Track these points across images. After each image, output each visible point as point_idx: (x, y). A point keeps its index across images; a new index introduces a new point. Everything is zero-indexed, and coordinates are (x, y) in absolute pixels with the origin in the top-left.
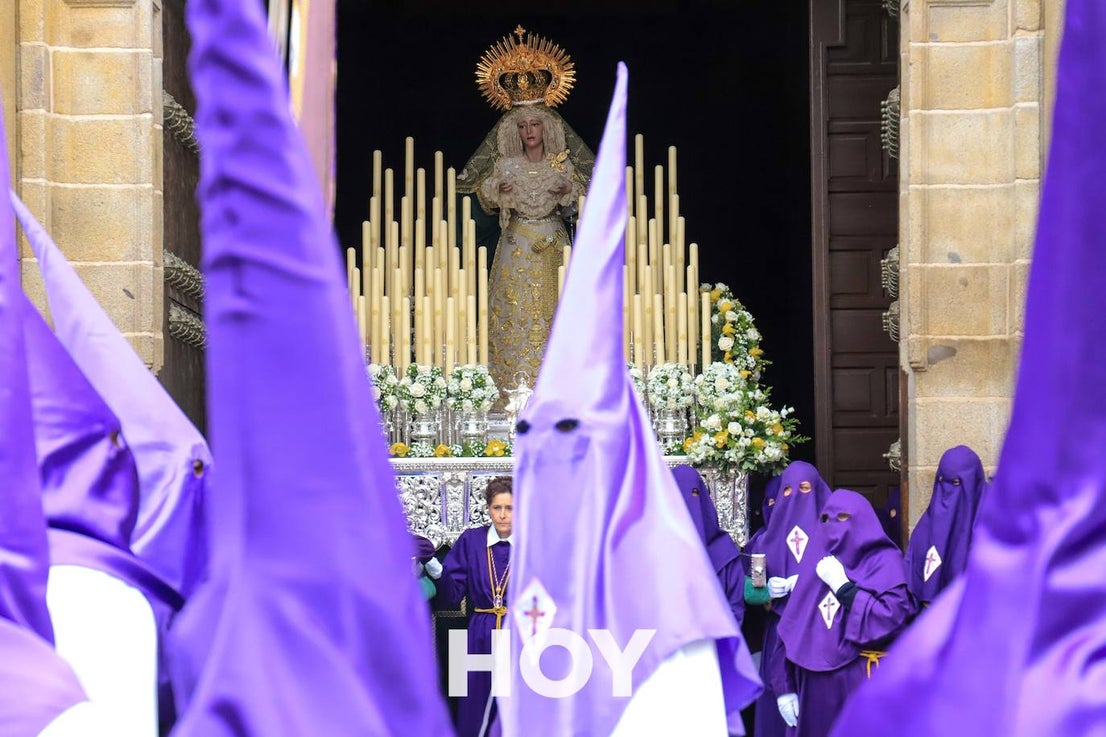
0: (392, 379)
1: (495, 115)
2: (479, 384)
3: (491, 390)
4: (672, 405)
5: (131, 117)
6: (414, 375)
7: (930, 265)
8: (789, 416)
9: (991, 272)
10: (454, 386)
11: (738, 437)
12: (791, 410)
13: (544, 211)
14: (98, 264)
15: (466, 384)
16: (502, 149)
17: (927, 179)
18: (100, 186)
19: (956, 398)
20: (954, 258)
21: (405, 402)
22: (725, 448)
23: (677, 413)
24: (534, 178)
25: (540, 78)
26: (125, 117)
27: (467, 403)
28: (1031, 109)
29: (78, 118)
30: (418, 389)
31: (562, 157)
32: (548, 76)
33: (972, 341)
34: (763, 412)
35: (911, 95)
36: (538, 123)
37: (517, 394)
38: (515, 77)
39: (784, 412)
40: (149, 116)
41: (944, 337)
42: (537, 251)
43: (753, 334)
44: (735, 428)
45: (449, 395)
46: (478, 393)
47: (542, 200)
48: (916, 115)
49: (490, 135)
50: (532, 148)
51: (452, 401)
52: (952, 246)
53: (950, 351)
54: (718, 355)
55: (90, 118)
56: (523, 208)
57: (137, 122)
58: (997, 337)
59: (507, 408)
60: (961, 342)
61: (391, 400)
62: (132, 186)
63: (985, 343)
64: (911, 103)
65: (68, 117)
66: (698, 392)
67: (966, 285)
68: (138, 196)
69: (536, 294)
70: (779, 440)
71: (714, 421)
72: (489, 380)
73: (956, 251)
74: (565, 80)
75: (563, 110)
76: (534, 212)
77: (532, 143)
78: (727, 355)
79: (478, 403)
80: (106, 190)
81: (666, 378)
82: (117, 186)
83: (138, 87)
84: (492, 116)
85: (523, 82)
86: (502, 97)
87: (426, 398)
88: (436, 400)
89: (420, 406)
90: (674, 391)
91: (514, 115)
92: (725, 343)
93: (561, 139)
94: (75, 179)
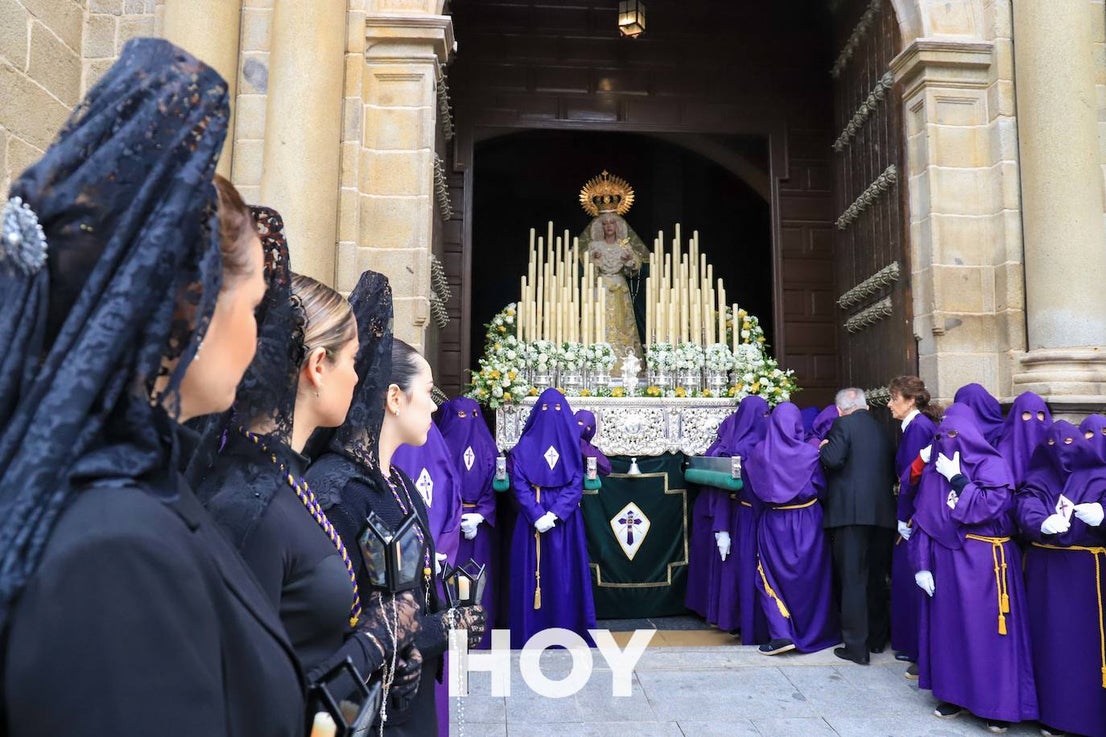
0: (553, 350)
1: (590, 219)
2: (606, 354)
3: (613, 358)
4: (722, 368)
5: (416, 152)
6: (566, 348)
7: (944, 266)
8: (791, 375)
9: (982, 272)
10: (591, 355)
11: (766, 387)
12: (793, 371)
13: (617, 270)
14: (389, 249)
15: (599, 353)
16: (593, 236)
17: (942, 211)
18: (392, 197)
19: (963, 353)
20: (959, 262)
21: (562, 364)
22: (758, 393)
23: (722, 373)
24: (610, 252)
25: (615, 198)
26: (413, 152)
27: (599, 366)
28: (1012, 165)
29: (381, 152)
30: (570, 355)
31: (625, 241)
32: (619, 198)
33: (971, 316)
34: (777, 373)
35: (930, 156)
36: (613, 222)
37: (627, 361)
38: (602, 198)
39: (789, 373)
40: (428, 150)
41: (955, 313)
42: (611, 291)
43: (759, 329)
44: (764, 381)
45: (587, 360)
46: (606, 359)
47: (615, 264)
48: (933, 168)
49: (587, 229)
50: (610, 236)
51: (589, 363)
52: (958, 254)
53: (958, 322)
54: (741, 341)
55: (388, 152)
56: (605, 268)
57: (420, 155)
58: (988, 313)
59: (622, 368)
60: (965, 316)
61: (554, 362)
62: (415, 198)
63: (980, 317)
64: (930, 161)
65: (374, 151)
66: (735, 361)
67: (967, 279)
68: (419, 204)
69: (612, 314)
70: (787, 389)
71: (749, 377)
72: (612, 352)
73: (960, 257)
74: (629, 199)
75: (626, 216)
76: (610, 270)
77: (610, 233)
78: (747, 341)
79: (606, 365)
80: (397, 199)
81: (718, 352)
82: (405, 198)
83: (422, 131)
84: (589, 219)
85: (607, 200)
86: (594, 209)
87: (575, 362)
88: (581, 363)
89: (571, 366)
90: (723, 359)
91: (601, 218)
92: (745, 334)
93: (626, 232)
94: (377, 192)
